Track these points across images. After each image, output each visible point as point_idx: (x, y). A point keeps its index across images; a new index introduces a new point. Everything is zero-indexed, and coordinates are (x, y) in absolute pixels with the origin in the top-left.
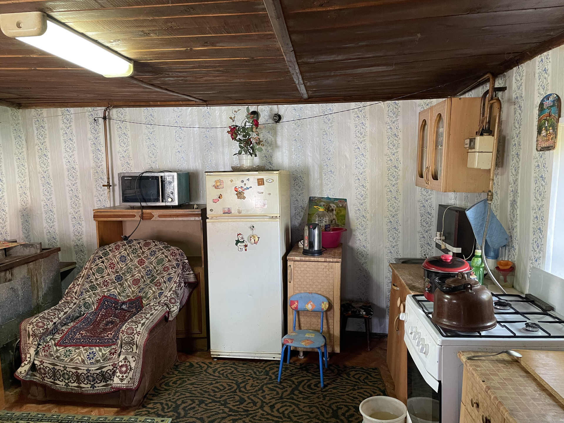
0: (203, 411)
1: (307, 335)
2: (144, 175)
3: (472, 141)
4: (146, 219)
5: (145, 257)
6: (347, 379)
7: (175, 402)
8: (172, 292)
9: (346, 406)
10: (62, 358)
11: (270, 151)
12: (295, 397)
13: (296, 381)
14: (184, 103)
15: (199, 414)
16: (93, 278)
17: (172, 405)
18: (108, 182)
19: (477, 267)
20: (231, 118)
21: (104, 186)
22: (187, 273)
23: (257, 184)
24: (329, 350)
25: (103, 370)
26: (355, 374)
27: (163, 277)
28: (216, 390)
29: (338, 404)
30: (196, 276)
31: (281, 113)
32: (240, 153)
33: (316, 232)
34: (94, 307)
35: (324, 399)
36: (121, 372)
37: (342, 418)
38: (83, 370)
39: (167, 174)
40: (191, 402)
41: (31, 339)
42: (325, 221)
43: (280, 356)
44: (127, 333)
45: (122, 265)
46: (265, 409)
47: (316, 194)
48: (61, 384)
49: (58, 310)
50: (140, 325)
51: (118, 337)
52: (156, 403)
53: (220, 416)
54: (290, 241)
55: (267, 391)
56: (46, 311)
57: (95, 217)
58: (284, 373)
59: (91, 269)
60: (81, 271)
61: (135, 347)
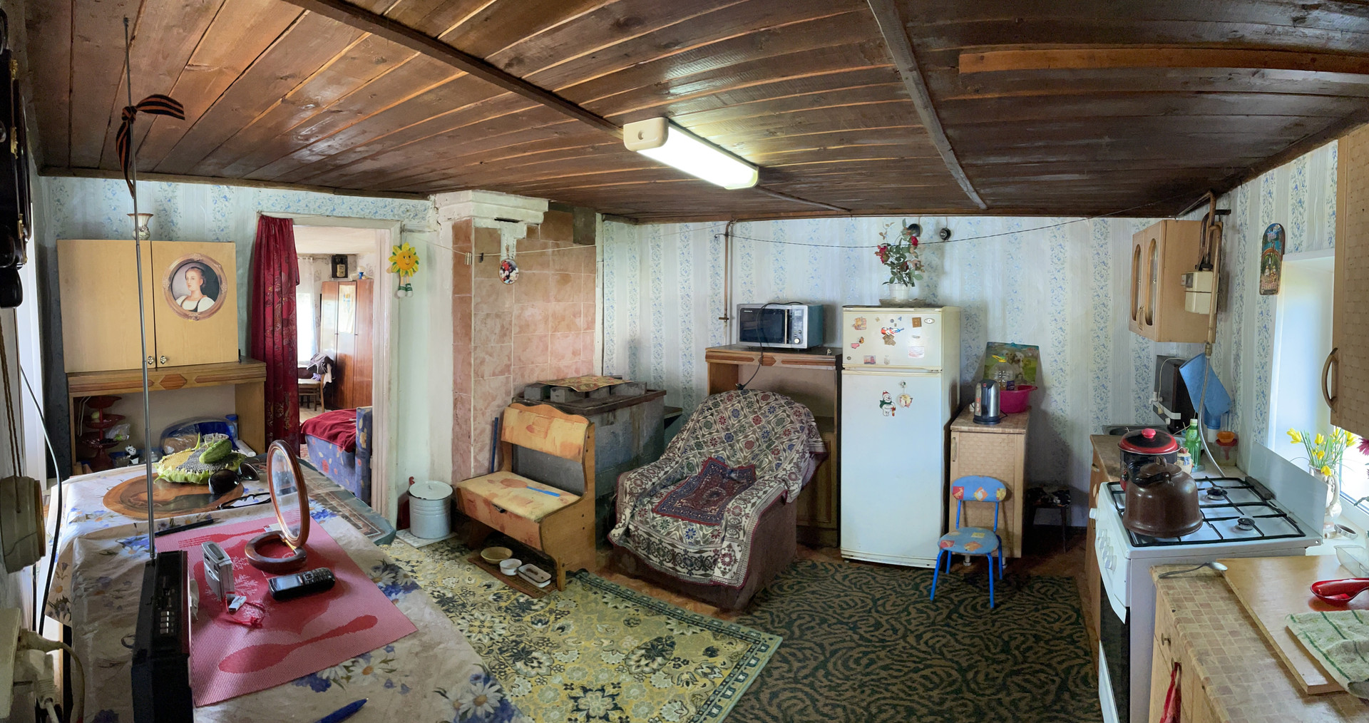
0: (825, 635)
1: (974, 536)
2: (767, 307)
3: (1189, 277)
4: (767, 365)
5: (762, 414)
6: (1029, 595)
7: (789, 615)
8: (792, 465)
9: (1022, 634)
10: (658, 528)
11: (935, 278)
12: (952, 623)
13: (956, 600)
14: (822, 213)
15: (819, 638)
16: (699, 433)
17: (784, 619)
18: (726, 315)
19: (1192, 442)
20: (881, 234)
21: (720, 318)
22: (814, 439)
23: (912, 325)
24: (1006, 553)
25: (703, 555)
26: (1041, 588)
27: (782, 443)
28: (845, 606)
29: (1012, 632)
30: (826, 445)
31: (950, 228)
32: (892, 281)
33: (992, 391)
34: (699, 470)
35: (993, 625)
36: (724, 563)
37: (1016, 652)
38: (680, 549)
39: (794, 307)
40: (810, 619)
41: (628, 497)
42: (1008, 376)
43: (935, 562)
44: (733, 513)
45: (733, 421)
46: (909, 639)
47: (997, 338)
48: (655, 560)
49: (659, 468)
50: (749, 505)
51: (723, 515)
52: (763, 612)
53: (846, 644)
54: (958, 402)
55: (914, 613)
56: (646, 467)
57: (707, 357)
58: (941, 587)
59: (698, 421)
60: (686, 422)
61: (741, 533)
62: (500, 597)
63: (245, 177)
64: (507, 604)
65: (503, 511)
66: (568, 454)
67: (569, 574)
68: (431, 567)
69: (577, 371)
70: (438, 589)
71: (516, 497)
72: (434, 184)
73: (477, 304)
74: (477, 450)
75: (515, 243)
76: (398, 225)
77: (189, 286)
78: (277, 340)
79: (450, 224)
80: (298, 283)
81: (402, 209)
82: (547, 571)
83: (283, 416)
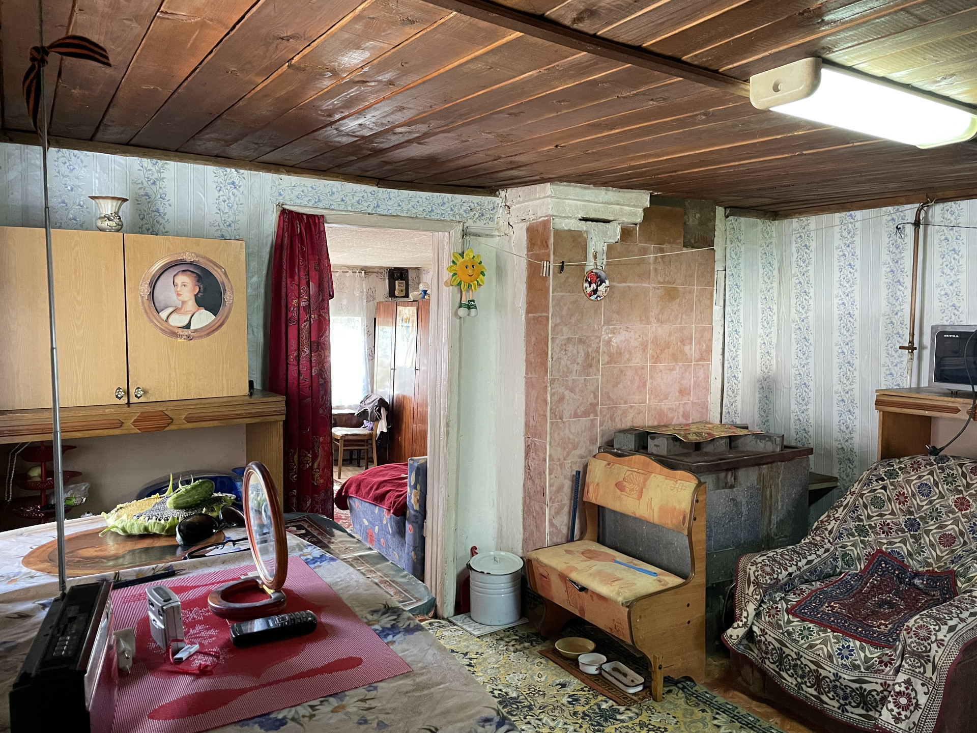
5: (971, 495)
10: (796, 636)
16: (863, 513)
18: (911, 342)
21: (901, 348)
25: (864, 686)
34: (860, 566)
36: (897, 705)
38: (828, 671)
41: (752, 588)
44: (917, 635)
45: (919, 500)
48: (789, 681)
49: (799, 554)
50: (945, 627)
51: (898, 636)
56: (779, 551)
57: (878, 403)
59: (862, 496)
60: (843, 495)
61: (929, 667)
62: (576, 700)
63: (259, 159)
64: (585, 709)
65: (583, 589)
66: (669, 522)
67: (668, 680)
68: (493, 660)
69: (685, 415)
70: (500, 687)
71: (600, 572)
72: (501, 175)
73: (556, 325)
74: (553, 513)
75: (605, 249)
76: (460, 227)
77: (178, 295)
78: (304, 369)
79: (524, 226)
80: (332, 297)
81: (464, 208)
82: (640, 674)
83: (311, 468)
